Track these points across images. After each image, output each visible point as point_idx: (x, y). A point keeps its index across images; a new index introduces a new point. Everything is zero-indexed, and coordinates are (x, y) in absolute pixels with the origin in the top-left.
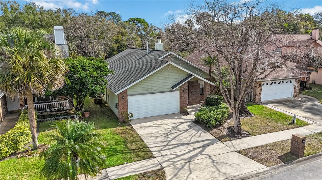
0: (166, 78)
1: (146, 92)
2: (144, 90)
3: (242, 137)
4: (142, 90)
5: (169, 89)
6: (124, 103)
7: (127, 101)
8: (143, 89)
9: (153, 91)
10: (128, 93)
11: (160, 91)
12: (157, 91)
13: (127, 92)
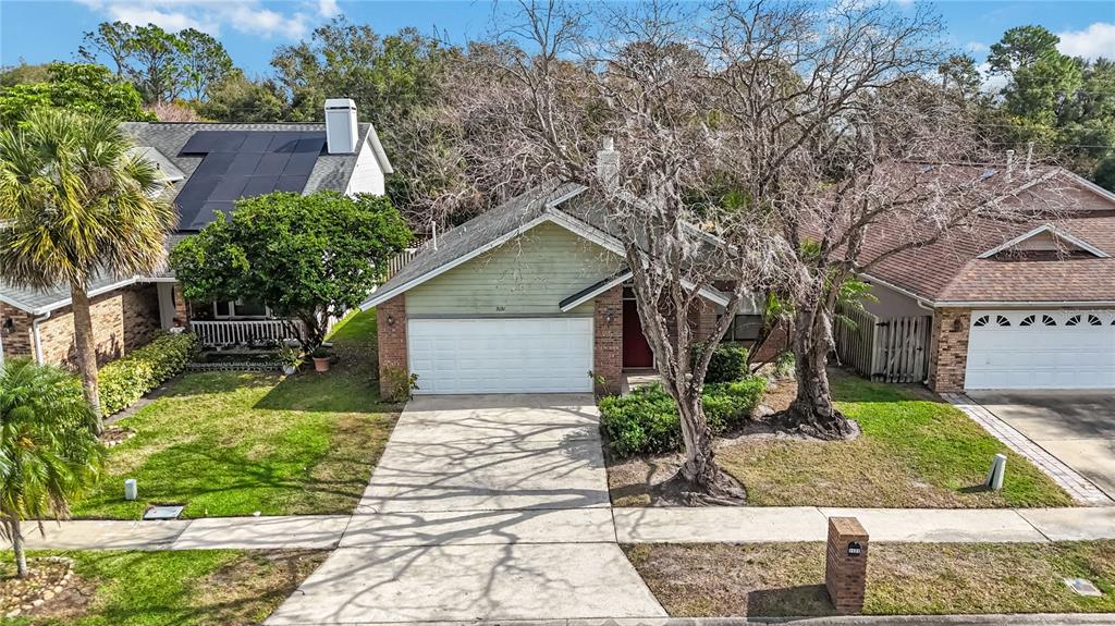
0: (540, 268)
1: (472, 311)
2: (463, 303)
3: (705, 501)
4: (456, 303)
5: (555, 309)
6: (395, 341)
7: (403, 335)
8: (460, 300)
9: (493, 310)
10: (409, 311)
11: (520, 310)
12: (508, 310)
13: (403, 306)
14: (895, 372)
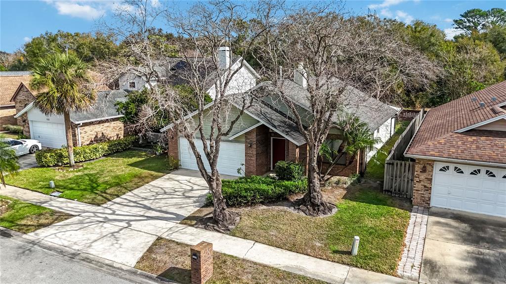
6: (174, 145)
9: (208, 137)
14: (397, 191)
